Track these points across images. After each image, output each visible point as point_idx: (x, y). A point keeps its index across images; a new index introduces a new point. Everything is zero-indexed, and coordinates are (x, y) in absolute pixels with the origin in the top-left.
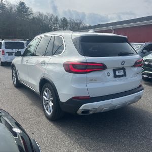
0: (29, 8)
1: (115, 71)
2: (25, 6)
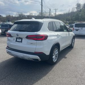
1: (17, 38)
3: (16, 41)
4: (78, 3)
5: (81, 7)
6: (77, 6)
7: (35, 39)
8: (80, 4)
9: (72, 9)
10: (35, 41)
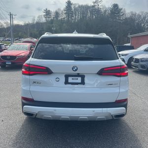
0: (122, 9)
1: (67, 77)
2: (118, 8)
3: (67, 82)
4: (46, 9)
5: (52, 17)
6: (45, 14)
7: (118, 74)
8: (49, 11)
9: (39, 17)
10: (118, 79)
